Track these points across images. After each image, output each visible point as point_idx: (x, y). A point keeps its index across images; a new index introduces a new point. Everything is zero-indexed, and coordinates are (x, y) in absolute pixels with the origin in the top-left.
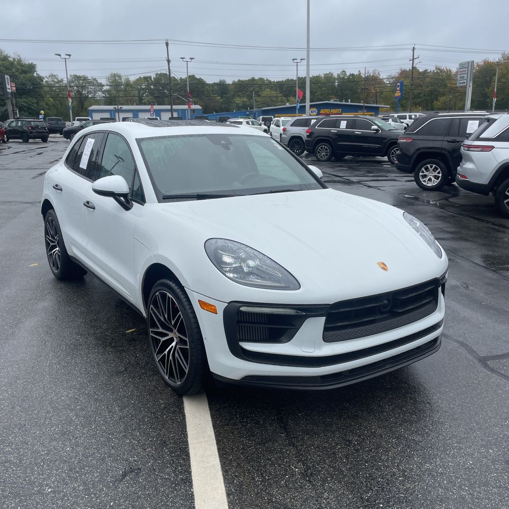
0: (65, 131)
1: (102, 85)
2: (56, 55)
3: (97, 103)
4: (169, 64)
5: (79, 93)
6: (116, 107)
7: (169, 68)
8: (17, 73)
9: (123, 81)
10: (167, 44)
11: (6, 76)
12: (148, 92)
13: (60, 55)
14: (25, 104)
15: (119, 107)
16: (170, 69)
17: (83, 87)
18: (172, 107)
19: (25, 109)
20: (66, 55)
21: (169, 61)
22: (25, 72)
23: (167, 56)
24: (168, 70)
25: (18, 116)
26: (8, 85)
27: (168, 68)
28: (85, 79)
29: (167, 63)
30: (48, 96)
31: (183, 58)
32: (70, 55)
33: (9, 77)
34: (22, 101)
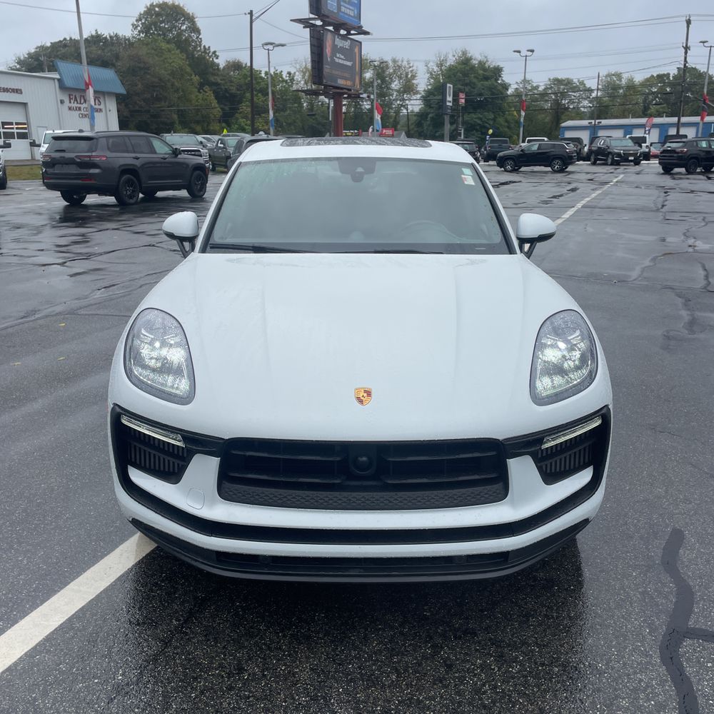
0: (500, 157)
1: (591, 90)
2: (515, 51)
3: (580, 116)
4: (686, 53)
5: (557, 103)
6: (593, 121)
7: (686, 58)
8: (475, 80)
9: (624, 82)
10: (689, 22)
11: (448, 85)
12: (660, 99)
13: (519, 52)
14: (479, 122)
15: (597, 121)
16: (688, 59)
17: (564, 95)
18: (679, 120)
19: (478, 127)
20: (528, 51)
21: (687, 48)
22: (486, 78)
23: (685, 41)
24: (683, 63)
25: (462, 137)
26: (450, 96)
27: (683, 59)
28: (568, 82)
29: (684, 50)
30: (513, 109)
31: (704, 42)
32: (532, 51)
33: (451, 86)
34: (474, 117)
